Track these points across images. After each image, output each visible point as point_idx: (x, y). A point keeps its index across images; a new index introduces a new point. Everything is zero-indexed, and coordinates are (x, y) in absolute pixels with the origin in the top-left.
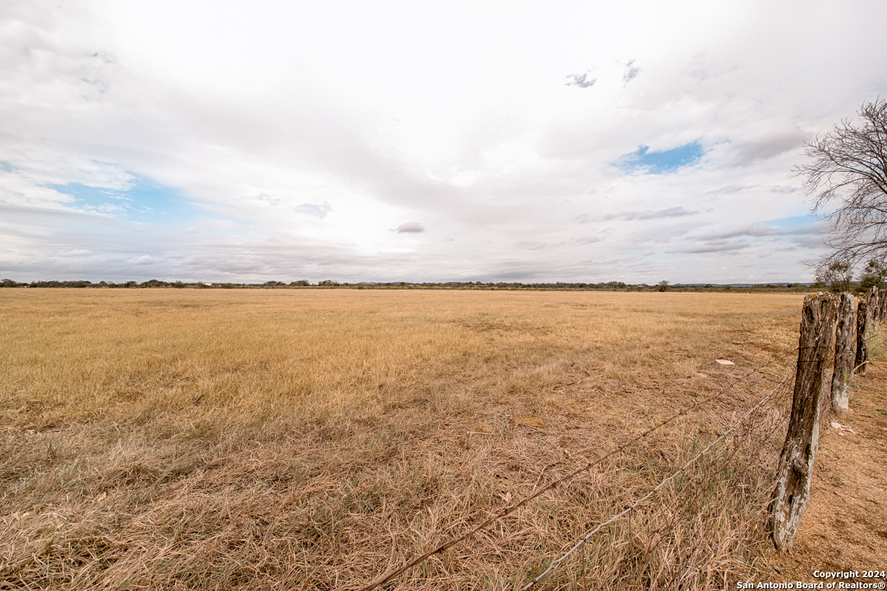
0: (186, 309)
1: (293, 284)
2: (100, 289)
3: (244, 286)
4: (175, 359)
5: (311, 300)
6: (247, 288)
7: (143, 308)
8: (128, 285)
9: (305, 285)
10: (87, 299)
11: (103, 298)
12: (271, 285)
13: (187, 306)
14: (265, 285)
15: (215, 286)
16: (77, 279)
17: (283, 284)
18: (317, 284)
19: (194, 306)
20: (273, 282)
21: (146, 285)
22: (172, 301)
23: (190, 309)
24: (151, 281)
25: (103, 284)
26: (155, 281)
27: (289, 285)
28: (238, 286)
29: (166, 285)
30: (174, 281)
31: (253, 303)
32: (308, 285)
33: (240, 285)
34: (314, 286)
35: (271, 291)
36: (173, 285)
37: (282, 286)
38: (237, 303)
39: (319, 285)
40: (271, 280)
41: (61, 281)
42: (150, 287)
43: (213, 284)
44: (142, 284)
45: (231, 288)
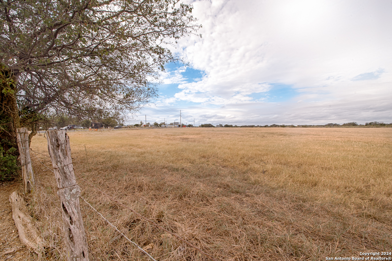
0: (281, 136)
1: (345, 125)
2: (257, 128)
3: (313, 126)
4: (264, 155)
5: (353, 134)
6: (315, 127)
7: (266, 135)
8: (265, 126)
9: (354, 125)
10: (251, 131)
11: (256, 131)
12: (330, 125)
13: (282, 135)
14: (326, 125)
15: (299, 126)
16: (251, 125)
17: (338, 125)
18: (365, 124)
19: (284, 135)
20: (331, 124)
21: (271, 126)
22: (277, 133)
23: (283, 136)
24: (273, 125)
25: (258, 126)
26: (274, 125)
27: (342, 126)
28: (310, 126)
29: (278, 126)
30: (281, 124)
31: (313, 135)
32: (357, 125)
33: (311, 126)
34: (361, 126)
35: (329, 129)
36: (281, 126)
37: (337, 126)
38: (305, 135)
39: (366, 125)
40: (330, 123)
41: (247, 125)
42: (273, 127)
43: (298, 126)
44: (270, 126)
45: (307, 127)
